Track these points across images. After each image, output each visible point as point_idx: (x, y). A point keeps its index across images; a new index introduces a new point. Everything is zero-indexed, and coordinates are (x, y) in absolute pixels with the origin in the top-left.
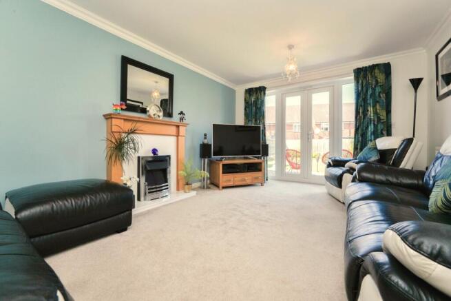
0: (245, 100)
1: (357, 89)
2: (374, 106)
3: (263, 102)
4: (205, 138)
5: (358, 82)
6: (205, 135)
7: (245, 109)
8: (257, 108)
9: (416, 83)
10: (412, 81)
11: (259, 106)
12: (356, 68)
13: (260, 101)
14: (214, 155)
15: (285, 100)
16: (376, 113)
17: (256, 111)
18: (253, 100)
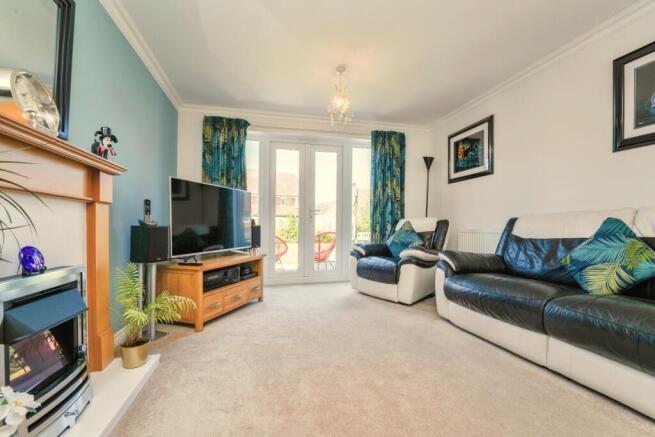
0: (204, 138)
1: (374, 157)
2: (392, 181)
3: (242, 149)
4: (148, 211)
5: (376, 149)
6: (147, 203)
7: (204, 156)
8: (230, 157)
9: (428, 161)
10: (426, 159)
11: (236, 155)
12: (374, 129)
13: (236, 145)
14: (174, 254)
15: (275, 153)
16: (393, 190)
17: (229, 162)
18: (222, 140)
